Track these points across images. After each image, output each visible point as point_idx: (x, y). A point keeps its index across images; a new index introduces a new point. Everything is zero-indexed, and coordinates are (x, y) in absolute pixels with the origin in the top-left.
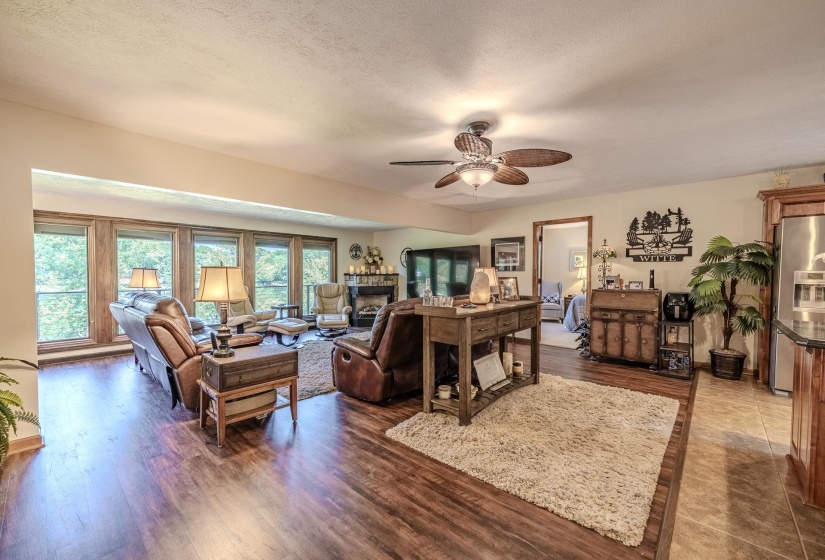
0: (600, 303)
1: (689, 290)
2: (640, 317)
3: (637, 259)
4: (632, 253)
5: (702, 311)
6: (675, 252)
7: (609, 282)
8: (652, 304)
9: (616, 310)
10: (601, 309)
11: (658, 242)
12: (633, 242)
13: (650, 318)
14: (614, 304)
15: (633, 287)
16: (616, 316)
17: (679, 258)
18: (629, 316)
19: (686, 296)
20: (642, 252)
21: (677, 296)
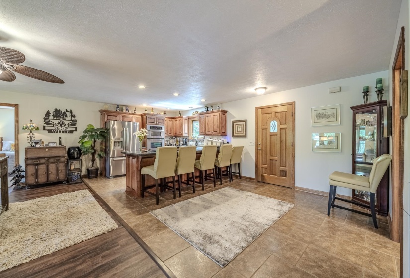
0: (31, 155)
1: (79, 145)
2: (57, 159)
3: (50, 131)
4: (47, 128)
5: (85, 153)
6: (69, 129)
7: (36, 143)
8: (64, 153)
9: (44, 158)
10: (33, 159)
11: (61, 124)
12: (47, 122)
13: (62, 159)
14: (42, 155)
15: (51, 145)
16: (43, 161)
17: (71, 132)
18: (51, 160)
19: (78, 148)
20: (53, 128)
21: (74, 148)
